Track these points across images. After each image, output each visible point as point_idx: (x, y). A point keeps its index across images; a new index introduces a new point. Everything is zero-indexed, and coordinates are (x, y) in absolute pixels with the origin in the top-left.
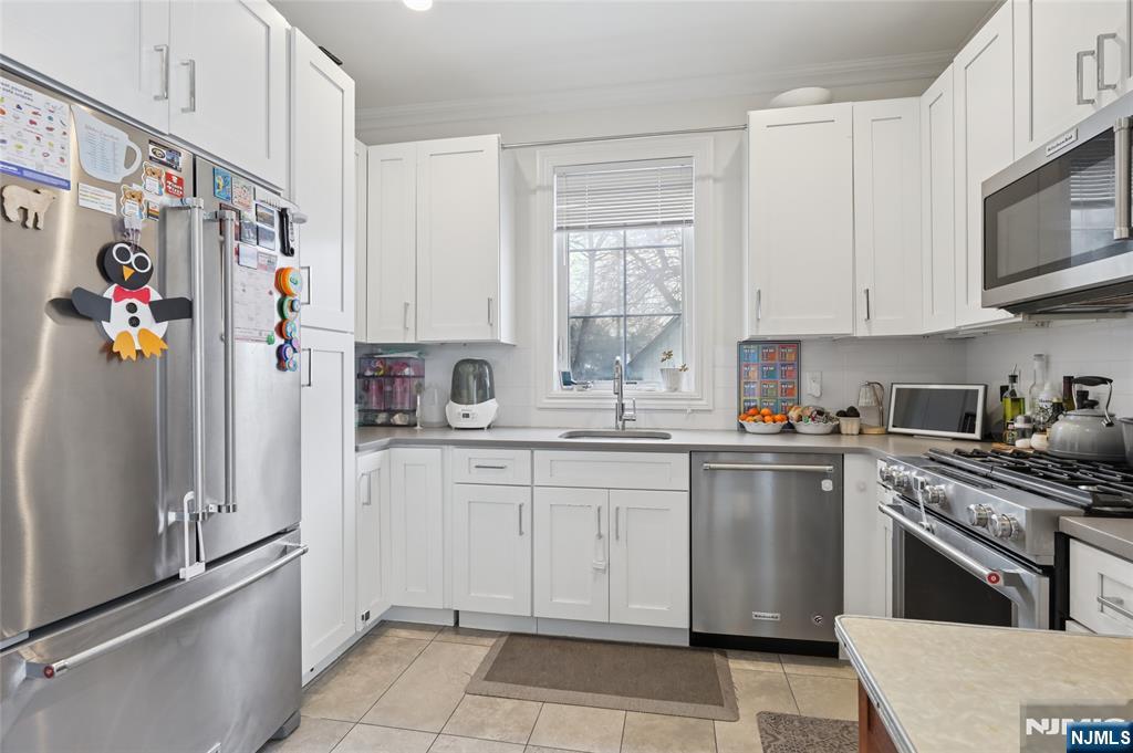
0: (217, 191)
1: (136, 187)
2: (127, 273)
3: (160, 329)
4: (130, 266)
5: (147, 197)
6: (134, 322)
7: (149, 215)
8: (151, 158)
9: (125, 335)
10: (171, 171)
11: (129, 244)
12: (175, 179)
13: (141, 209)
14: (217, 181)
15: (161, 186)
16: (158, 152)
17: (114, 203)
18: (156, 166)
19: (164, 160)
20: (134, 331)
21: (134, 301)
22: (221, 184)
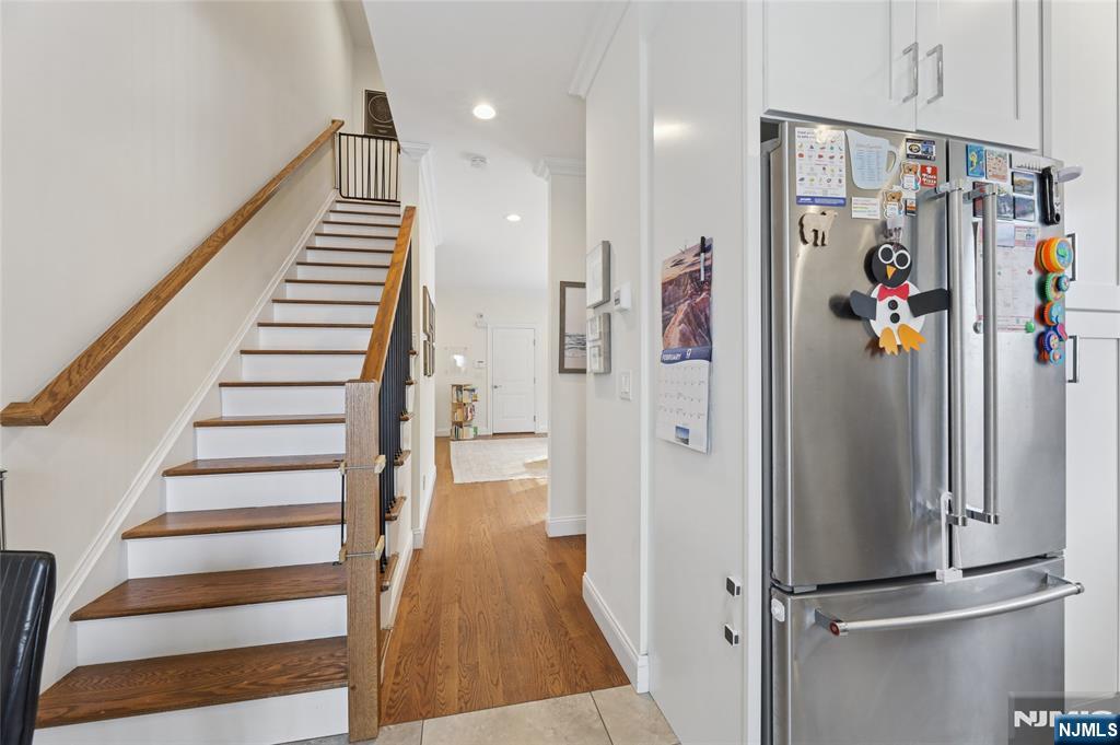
0: (971, 169)
1: (896, 188)
2: (890, 271)
3: (918, 324)
4: (892, 264)
5: (905, 195)
6: (895, 318)
7: (906, 212)
8: (908, 156)
9: (887, 331)
10: (924, 162)
11: (892, 244)
12: (929, 170)
13: (900, 208)
14: (970, 159)
15: (917, 181)
16: (914, 148)
17: (878, 208)
18: (912, 162)
19: (920, 153)
20: (895, 327)
21: (895, 298)
22: (975, 161)
